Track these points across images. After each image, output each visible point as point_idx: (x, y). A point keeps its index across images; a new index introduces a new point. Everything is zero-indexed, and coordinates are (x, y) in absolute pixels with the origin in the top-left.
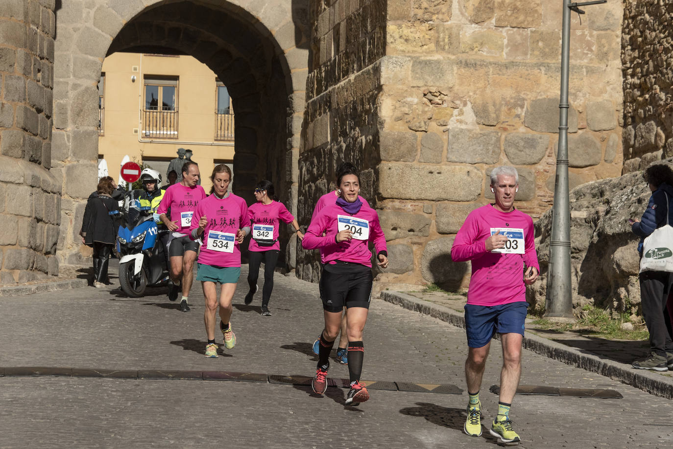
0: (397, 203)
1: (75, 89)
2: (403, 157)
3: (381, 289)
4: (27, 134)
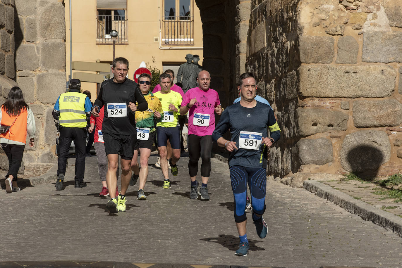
0: (316, 102)
1: (43, 6)
2: (321, 59)
3: (304, 179)
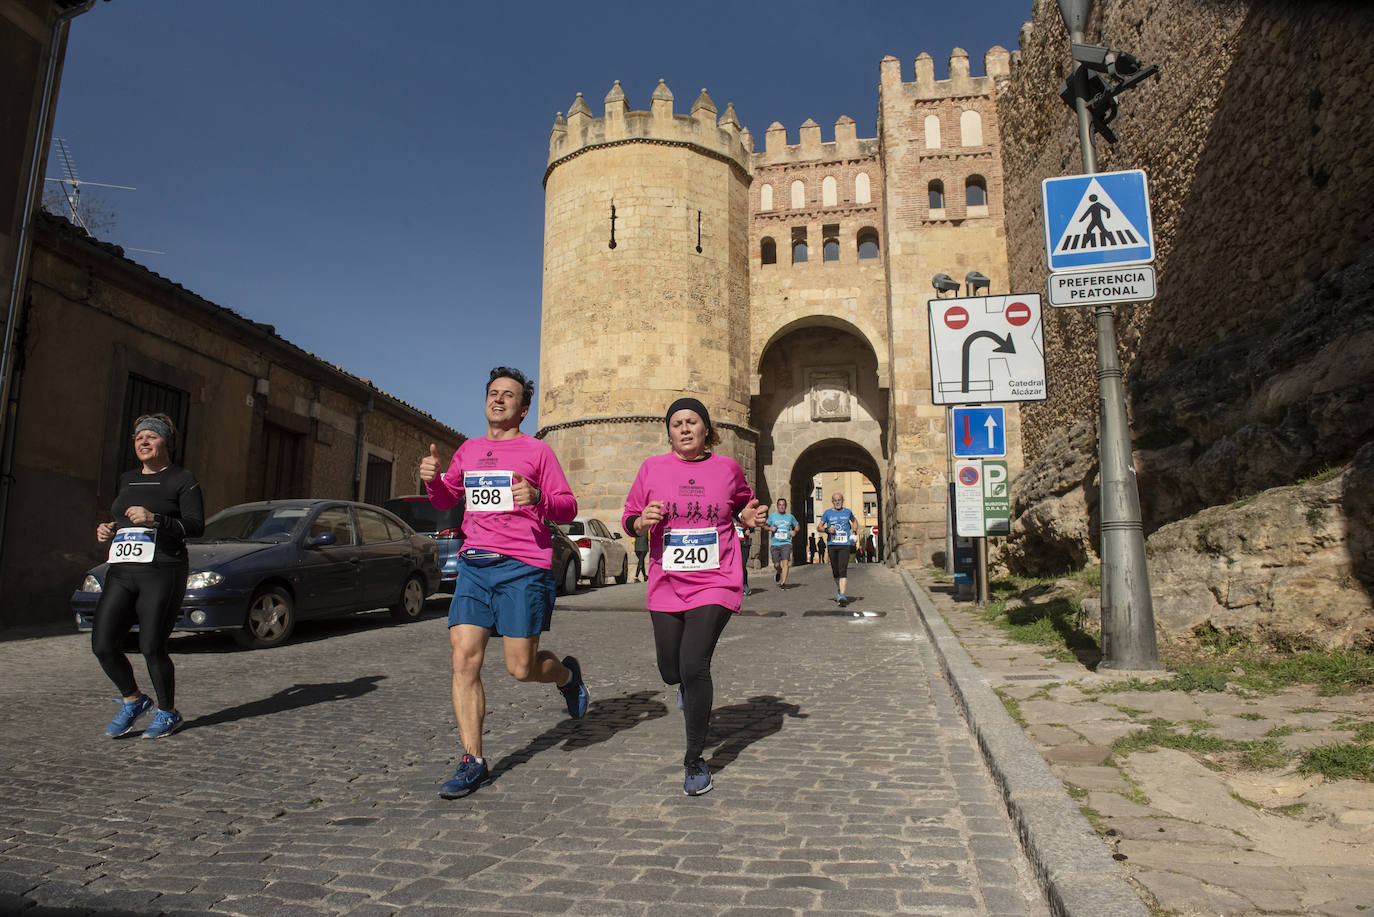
2: (908, 501)
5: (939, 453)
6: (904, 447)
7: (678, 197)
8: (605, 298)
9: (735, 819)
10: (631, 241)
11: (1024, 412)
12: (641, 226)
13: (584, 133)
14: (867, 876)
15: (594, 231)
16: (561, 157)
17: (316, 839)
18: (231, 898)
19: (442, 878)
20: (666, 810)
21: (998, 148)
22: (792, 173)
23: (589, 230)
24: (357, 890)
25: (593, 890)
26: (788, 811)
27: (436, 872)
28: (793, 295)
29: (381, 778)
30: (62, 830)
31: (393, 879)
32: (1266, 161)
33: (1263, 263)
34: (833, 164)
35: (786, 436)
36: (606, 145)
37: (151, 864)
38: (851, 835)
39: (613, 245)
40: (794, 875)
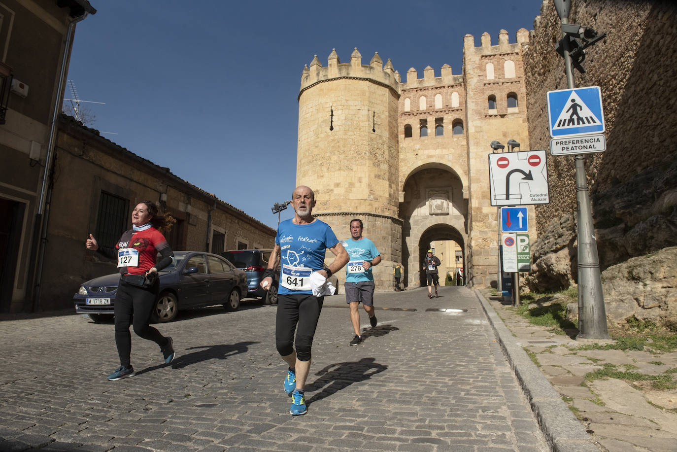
2: (478, 255)
3: (474, 288)
4: (393, 256)
5: (494, 231)
6: (476, 228)
7: (363, 105)
8: (328, 155)
9: (393, 409)
10: (340, 127)
11: (537, 210)
12: (345, 120)
13: (318, 74)
14: (459, 438)
15: (322, 122)
16: (307, 86)
17: (188, 414)
18: (147, 440)
19: (248, 434)
20: (358, 404)
21: (523, 78)
22: (420, 93)
23: (320, 122)
24: (207, 438)
25: (322, 442)
26: (420, 406)
27: (245, 431)
28: (420, 153)
29: (219, 385)
30: (68, 406)
31: (225, 433)
32: (662, 83)
33: (660, 135)
34: (440, 88)
35: (416, 222)
36: (329, 80)
37: (109, 423)
38: (451, 418)
39: (332, 129)
40: (423, 437)
